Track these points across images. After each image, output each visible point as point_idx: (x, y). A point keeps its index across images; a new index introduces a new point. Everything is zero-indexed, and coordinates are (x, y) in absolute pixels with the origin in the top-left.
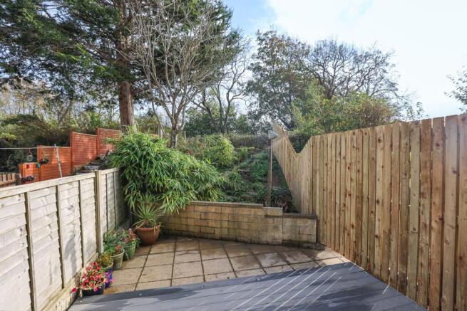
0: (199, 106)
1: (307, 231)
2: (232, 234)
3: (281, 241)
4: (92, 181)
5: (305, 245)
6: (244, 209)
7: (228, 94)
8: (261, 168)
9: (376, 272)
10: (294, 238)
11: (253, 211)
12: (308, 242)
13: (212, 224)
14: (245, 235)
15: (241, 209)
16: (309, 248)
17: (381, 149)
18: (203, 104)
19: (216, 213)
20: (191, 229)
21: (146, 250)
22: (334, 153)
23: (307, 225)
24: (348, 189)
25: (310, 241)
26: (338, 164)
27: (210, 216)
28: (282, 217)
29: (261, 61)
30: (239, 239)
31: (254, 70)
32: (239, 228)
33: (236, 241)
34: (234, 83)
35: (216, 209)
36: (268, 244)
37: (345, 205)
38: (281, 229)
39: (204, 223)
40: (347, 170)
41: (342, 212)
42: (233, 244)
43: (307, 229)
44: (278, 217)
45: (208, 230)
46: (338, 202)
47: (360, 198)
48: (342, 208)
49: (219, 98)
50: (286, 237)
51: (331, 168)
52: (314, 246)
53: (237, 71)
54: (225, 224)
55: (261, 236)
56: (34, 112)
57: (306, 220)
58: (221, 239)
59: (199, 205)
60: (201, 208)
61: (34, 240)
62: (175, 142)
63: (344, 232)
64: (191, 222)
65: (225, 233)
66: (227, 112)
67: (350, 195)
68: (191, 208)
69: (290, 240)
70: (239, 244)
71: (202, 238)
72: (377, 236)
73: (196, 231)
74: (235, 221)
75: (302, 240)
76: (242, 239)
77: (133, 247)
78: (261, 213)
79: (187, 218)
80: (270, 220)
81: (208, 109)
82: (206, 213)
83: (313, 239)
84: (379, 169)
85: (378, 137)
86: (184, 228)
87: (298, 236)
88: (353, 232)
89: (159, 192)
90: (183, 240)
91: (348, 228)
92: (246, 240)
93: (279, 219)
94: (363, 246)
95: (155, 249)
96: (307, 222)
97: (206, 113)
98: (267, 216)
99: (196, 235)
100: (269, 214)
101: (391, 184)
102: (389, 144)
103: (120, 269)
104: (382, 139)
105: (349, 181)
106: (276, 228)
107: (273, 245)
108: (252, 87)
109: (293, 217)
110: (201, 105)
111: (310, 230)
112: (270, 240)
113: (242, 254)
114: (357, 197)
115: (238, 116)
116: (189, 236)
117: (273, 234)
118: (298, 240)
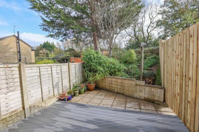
0: (132, 37)
1: (158, 95)
2: (122, 92)
3: (143, 98)
4: (67, 66)
5: (157, 102)
6: (126, 80)
7: (147, 30)
8: (148, 63)
9: (188, 125)
10: (150, 97)
11: (130, 82)
12: (158, 101)
13: (114, 86)
14: (127, 93)
15: (125, 80)
16: (158, 104)
17: (192, 42)
18: (135, 36)
19: (115, 81)
20: (107, 87)
21: (88, 92)
22: (171, 50)
23: (158, 91)
24: (177, 72)
25: (159, 100)
26: (173, 56)
27: (113, 83)
28: (144, 86)
29: (166, 8)
30: (124, 94)
31: (162, 14)
32: (124, 89)
33: (123, 95)
34: (151, 23)
35: (115, 80)
36: (137, 98)
37: (175, 81)
38: (143, 92)
39: (111, 85)
40: (177, 59)
41: (174, 86)
42: (121, 96)
43: (158, 94)
44: (142, 86)
45: (112, 88)
46: (173, 79)
47: (182, 76)
48: (175, 83)
49: (143, 32)
50: (146, 96)
51: (170, 59)
52: (162, 104)
53: (152, 17)
54: (119, 87)
55: (134, 94)
56: (73, 47)
57: (157, 89)
58: (117, 93)
59: (109, 78)
60: (109, 79)
61: (42, 80)
62: (111, 53)
63: (175, 98)
64: (106, 84)
65: (119, 91)
66: (148, 38)
67: (178, 75)
68: (106, 79)
69: (148, 99)
70: (124, 96)
71: (110, 91)
72: (189, 102)
73: (108, 88)
74: (122, 85)
75: (155, 99)
76: (126, 94)
77: (83, 90)
78: (133, 83)
79: (105, 83)
80: (138, 87)
81: (137, 38)
82: (111, 81)
83: (162, 100)
84: (191, 56)
85: (191, 34)
86: (104, 86)
87: (152, 97)
88: (178, 97)
89: (95, 71)
90: (103, 91)
91: (176, 95)
92: (127, 95)
93: (142, 87)
94: (183, 107)
95: (92, 92)
96: (158, 90)
97: (137, 40)
98: (136, 85)
99: (108, 90)
100: (137, 84)
101: (197, 65)
102: (196, 37)
103: (77, 96)
104: (192, 35)
105: (177, 66)
106: (141, 91)
107: (139, 99)
108: (159, 24)
109: (150, 86)
110: (134, 37)
111: (159, 95)
112: (138, 97)
113: (121, 100)
114: (181, 76)
115: (153, 40)
116: (106, 90)
117: (139, 94)
118: (153, 99)
